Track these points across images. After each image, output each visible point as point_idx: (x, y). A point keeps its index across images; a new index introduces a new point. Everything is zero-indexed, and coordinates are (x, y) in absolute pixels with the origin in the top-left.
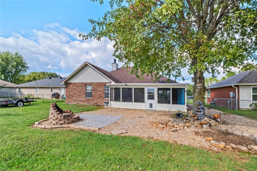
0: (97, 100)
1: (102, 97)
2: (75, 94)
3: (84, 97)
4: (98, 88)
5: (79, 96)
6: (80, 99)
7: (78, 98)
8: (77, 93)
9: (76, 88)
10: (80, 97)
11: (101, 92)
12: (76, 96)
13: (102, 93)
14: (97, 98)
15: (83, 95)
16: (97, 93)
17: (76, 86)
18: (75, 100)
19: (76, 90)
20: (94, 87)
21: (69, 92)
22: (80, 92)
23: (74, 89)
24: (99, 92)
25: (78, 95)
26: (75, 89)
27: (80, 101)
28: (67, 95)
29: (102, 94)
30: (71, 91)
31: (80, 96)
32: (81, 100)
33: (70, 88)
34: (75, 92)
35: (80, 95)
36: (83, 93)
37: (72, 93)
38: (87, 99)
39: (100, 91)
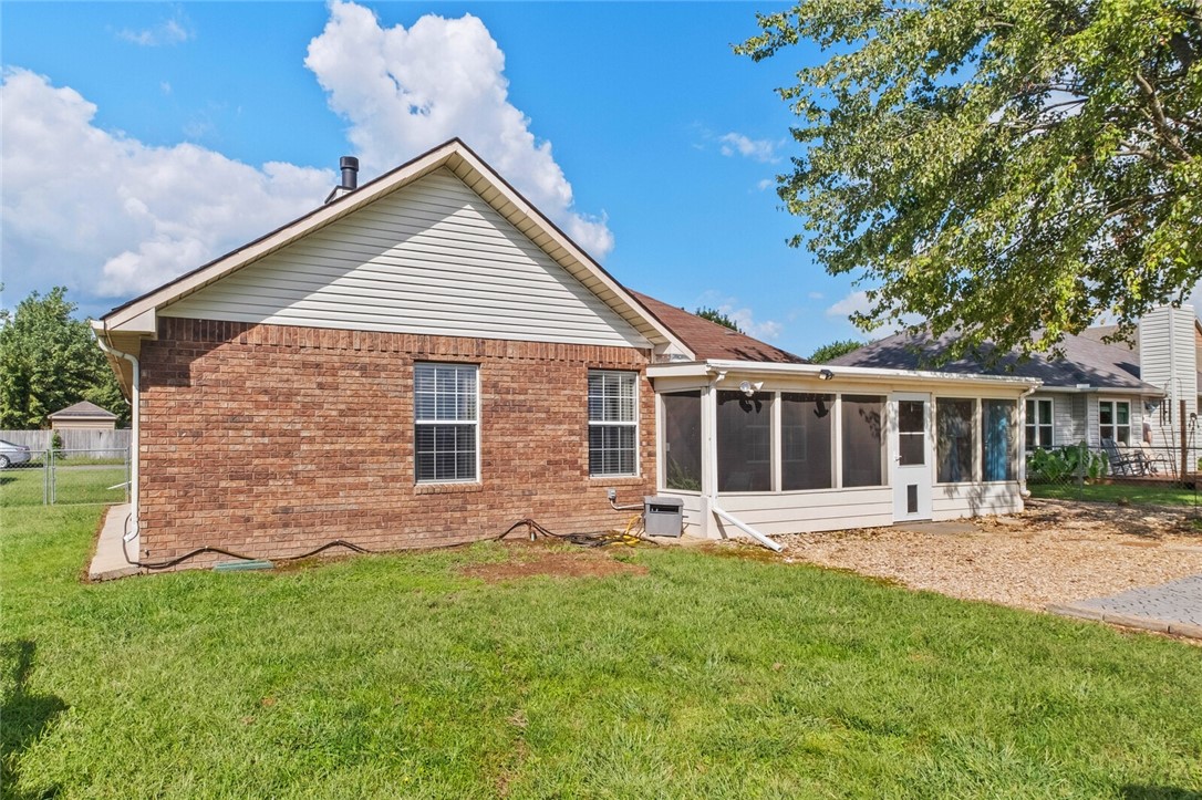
0: (526, 495)
1: (573, 464)
2: (288, 454)
3: (395, 478)
4: (537, 392)
5: (343, 468)
6: (345, 502)
7: (333, 491)
8: (311, 440)
9: (307, 385)
10: (350, 480)
11: (560, 423)
12: (294, 475)
13: (572, 433)
14: (534, 475)
15: (392, 453)
16: (524, 431)
17: (305, 365)
18: (286, 517)
19: (306, 410)
20: (506, 383)
21: (197, 435)
22: (355, 431)
23: (279, 398)
24: (542, 422)
25: (328, 455)
26: (290, 395)
27: (355, 516)
28: (171, 462)
29: (576, 438)
30: (235, 420)
31: (356, 469)
32: (363, 514)
33: (217, 383)
34: (283, 434)
35: (351, 453)
36: (386, 439)
37: (243, 442)
38: (432, 492)
39: (552, 418)
